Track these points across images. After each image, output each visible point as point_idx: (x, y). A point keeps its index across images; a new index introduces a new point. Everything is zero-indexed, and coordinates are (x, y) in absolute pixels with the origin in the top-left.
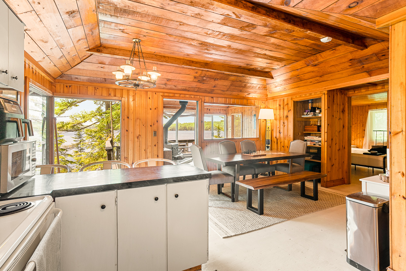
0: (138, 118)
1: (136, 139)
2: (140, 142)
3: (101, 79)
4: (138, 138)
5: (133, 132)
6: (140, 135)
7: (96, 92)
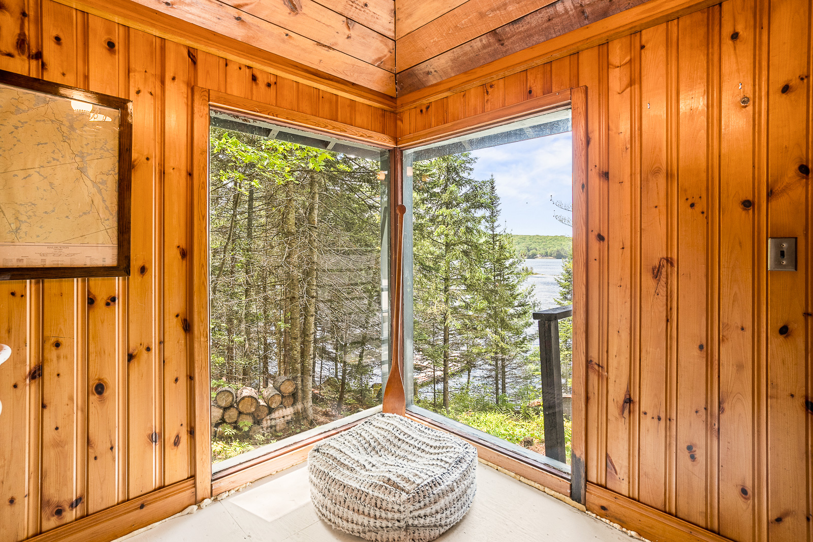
0: (656, 172)
1: (648, 282)
2: (668, 297)
3: (484, 42)
4: (656, 273)
5: (628, 245)
6: (669, 261)
7: (488, 100)
